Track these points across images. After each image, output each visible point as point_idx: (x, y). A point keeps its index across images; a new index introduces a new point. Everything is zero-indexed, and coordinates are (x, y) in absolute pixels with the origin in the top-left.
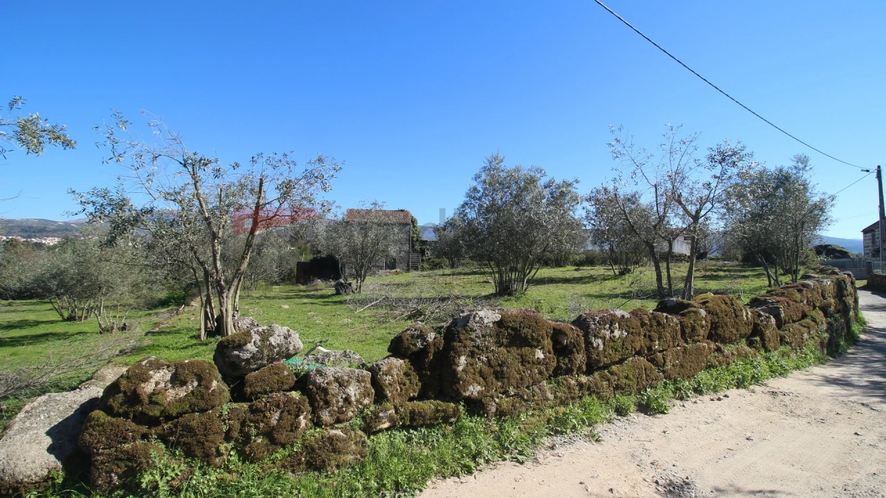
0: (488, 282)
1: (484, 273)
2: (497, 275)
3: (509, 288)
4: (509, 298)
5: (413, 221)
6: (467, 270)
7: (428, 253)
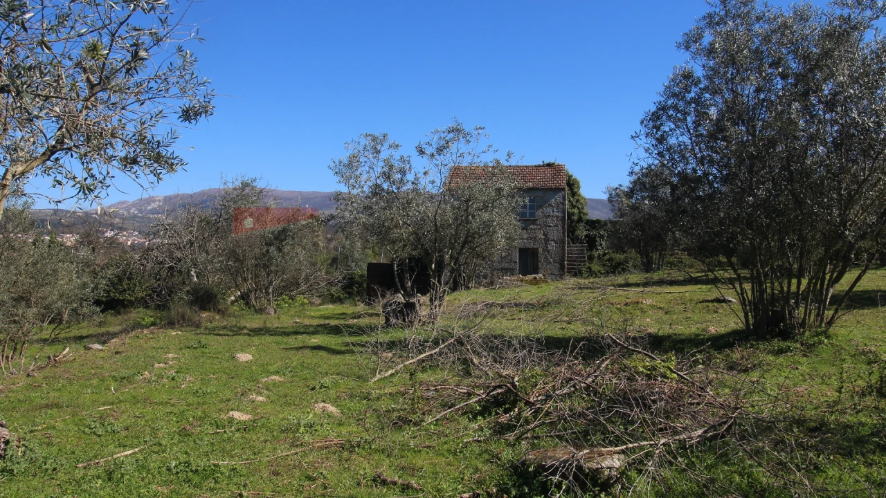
0: (725, 301)
1: (715, 281)
2: (747, 286)
3: (783, 319)
4: (784, 344)
5: (572, 185)
6: (677, 275)
7: (603, 245)
